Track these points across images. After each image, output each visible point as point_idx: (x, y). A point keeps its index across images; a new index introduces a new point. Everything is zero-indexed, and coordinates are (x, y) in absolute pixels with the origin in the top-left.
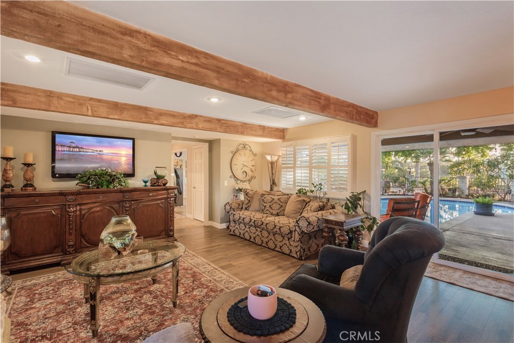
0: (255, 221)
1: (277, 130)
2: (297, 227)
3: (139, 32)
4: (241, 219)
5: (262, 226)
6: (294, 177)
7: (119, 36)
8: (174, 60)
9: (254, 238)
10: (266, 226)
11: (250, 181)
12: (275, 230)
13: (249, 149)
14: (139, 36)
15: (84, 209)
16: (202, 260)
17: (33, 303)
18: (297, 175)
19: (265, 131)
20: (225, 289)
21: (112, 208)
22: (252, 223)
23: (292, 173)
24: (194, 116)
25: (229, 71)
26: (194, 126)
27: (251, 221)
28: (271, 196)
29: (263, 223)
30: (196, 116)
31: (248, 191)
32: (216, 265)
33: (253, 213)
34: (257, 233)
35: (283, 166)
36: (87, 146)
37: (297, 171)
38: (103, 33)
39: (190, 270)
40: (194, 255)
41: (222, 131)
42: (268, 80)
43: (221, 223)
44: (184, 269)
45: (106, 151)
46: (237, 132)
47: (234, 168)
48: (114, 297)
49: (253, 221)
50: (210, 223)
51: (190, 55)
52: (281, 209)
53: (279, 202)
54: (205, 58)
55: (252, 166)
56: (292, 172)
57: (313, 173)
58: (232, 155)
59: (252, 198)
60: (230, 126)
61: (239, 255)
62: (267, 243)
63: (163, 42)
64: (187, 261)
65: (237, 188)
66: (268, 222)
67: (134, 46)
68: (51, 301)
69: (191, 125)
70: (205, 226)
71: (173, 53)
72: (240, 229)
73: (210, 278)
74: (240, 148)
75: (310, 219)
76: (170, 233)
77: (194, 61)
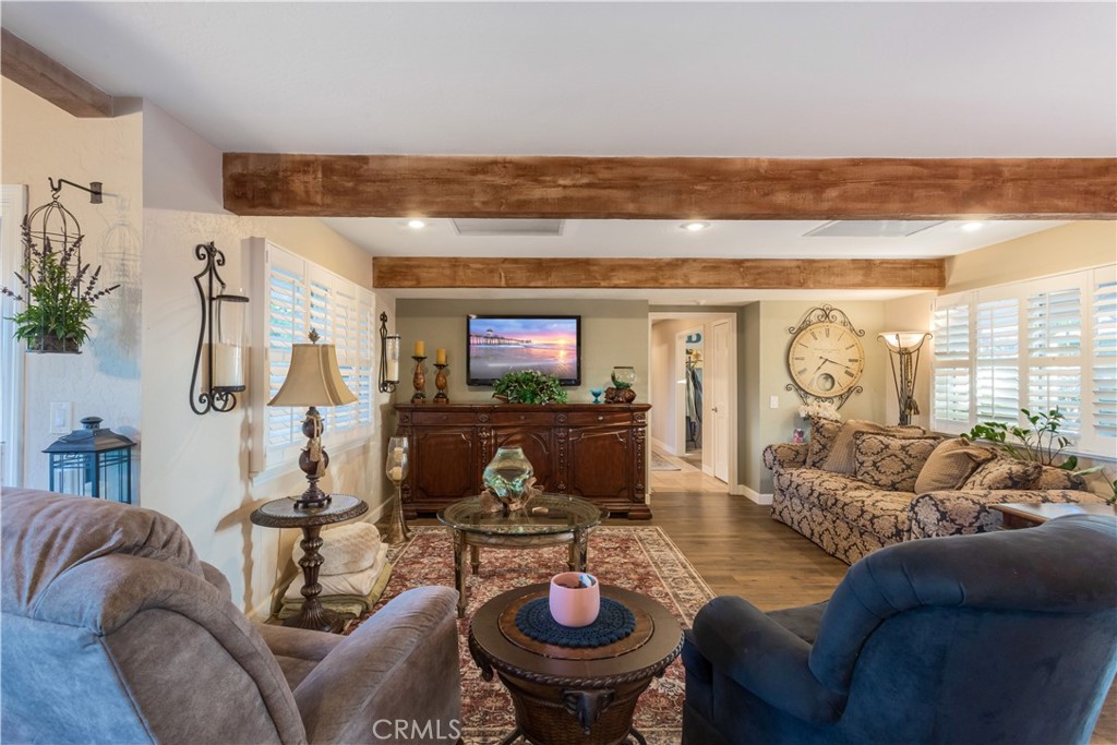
0: (820, 494)
1: (916, 264)
2: (914, 522)
3: (494, 163)
4: (794, 485)
5: (835, 509)
6: (972, 391)
7: (469, 177)
8: (549, 190)
9: (820, 535)
10: (842, 508)
11: (843, 398)
12: (862, 522)
13: (840, 318)
14: (496, 168)
15: (501, 436)
16: (676, 556)
17: (423, 556)
18: (979, 384)
19: (870, 272)
20: (685, 617)
21: (539, 437)
22: (813, 499)
23: (967, 378)
24: (680, 262)
25: (658, 180)
26: (680, 282)
27: (811, 494)
28: (881, 438)
29: (837, 500)
30: (685, 261)
31: (823, 421)
32: (698, 570)
33: (826, 477)
34: (827, 524)
35: (940, 359)
36: (509, 334)
37: (980, 374)
38: (449, 181)
39: (644, 567)
40: (668, 544)
41: (746, 285)
42: (762, 171)
43: (761, 493)
44: (633, 563)
45: (536, 341)
46: (788, 284)
47: (796, 366)
48: (508, 576)
49: (815, 494)
50: (741, 490)
51: (577, 172)
52: (906, 475)
53: (902, 455)
54: (607, 168)
55: (850, 360)
56: (965, 375)
57: (1032, 378)
58: (790, 336)
59: (832, 439)
60: (768, 272)
61: (762, 563)
62: (846, 551)
63: (530, 167)
64: (648, 551)
65: (803, 415)
66: (847, 501)
67: (488, 186)
68: (440, 560)
69: (672, 281)
70: (729, 495)
71: (548, 179)
72: (794, 511)
73: (668, 590)
74: (813, 318)
75: (948, 504)
76: (637, 495)
77: (585, 180)
